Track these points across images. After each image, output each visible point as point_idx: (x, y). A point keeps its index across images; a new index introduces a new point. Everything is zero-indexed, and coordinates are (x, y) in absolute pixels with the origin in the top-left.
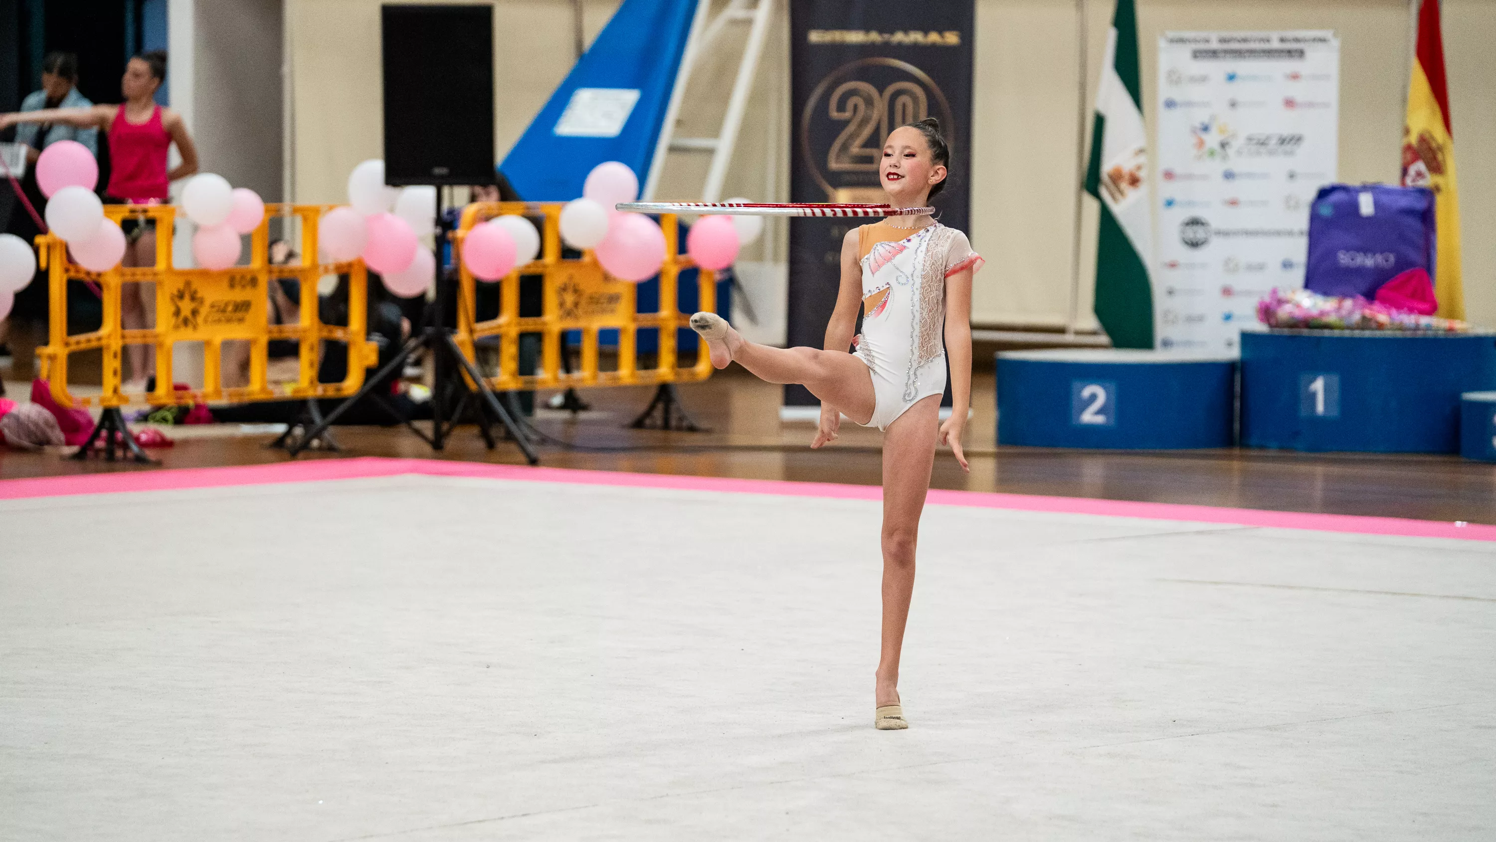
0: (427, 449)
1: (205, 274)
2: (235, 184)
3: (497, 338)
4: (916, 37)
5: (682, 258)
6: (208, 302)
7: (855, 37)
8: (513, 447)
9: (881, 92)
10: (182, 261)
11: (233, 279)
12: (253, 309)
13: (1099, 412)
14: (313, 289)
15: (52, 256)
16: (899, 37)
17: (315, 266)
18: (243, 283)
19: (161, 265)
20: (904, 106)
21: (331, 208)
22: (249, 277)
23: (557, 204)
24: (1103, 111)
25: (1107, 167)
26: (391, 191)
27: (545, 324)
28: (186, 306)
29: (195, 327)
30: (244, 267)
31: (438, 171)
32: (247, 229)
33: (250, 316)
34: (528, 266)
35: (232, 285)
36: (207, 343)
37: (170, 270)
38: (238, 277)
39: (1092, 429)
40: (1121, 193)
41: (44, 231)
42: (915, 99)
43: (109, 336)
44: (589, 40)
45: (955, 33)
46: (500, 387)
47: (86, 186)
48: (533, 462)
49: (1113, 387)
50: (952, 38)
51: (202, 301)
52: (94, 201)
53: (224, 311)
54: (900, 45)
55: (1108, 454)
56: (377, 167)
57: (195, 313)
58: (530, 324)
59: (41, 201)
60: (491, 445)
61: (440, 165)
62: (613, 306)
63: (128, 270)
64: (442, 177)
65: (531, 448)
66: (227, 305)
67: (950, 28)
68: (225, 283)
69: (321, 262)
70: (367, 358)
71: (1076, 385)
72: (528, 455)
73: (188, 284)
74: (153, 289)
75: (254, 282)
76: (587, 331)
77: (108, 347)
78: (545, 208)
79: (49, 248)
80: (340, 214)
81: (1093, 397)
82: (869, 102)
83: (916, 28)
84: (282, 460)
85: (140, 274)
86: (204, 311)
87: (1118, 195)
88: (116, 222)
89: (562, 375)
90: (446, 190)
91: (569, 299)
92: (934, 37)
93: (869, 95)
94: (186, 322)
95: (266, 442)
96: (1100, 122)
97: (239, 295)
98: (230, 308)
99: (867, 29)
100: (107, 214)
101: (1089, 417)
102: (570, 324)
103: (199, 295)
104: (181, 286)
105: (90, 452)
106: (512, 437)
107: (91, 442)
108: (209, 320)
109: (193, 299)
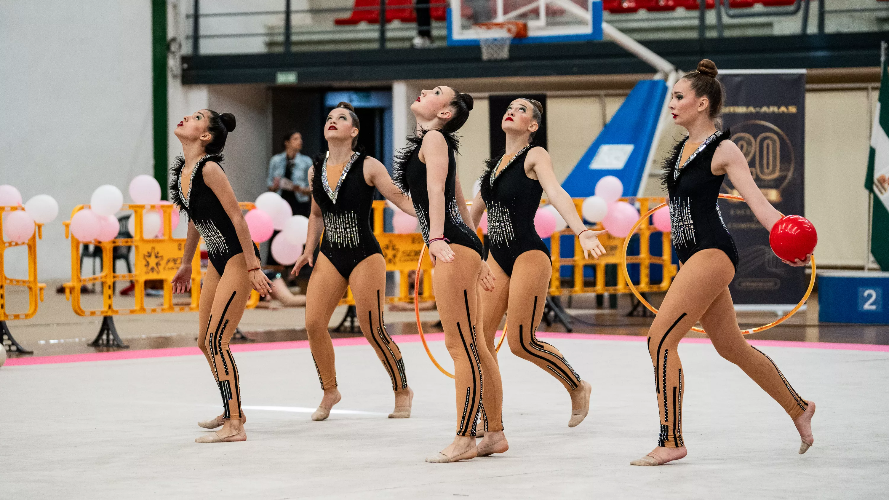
1: (399, 236)
4: (774, 109)
5: (652, 227)
6: (401, 251)
7: (741, 110)
8: (559, 325)
9: (755, 138)
11: (413, 239)
13: (872, 304)
16: (765, 109)
18: (417, 241)
20: (768, 145)
23: (581, 199)
24: (874, 146)
25: (877, 175)
27: (575, 261)
28: (390, 253)
29: (395, 264)
34: (564, 231)
35: (414, 242)
36: (401, 272)
37: (382, 234)
38: (416, 238)
39: (869, 312)
40: (885, 190)
42: (774, 141)
44: (608, 121)
45: (795, 106)
46: (553, 294)
48: (569, 331)
49: (880, 290)
50: (793, 109)
51: (398, 250)
53: (409, 255)
54: (765, 113)
55: (878, 325)
57: (394, 256)
58: (567, 261)
60: (549, 325)
62: (613, 252)
65: (569, 325)
66: (411, 251)
67: (792, 104)
68: (410, 241)
71: (860, 290)
72: (567, 329)
73: (391, 241)
76: (599, 265)
81: (870, 296)
82: (749, 144)
83: (773, 104)
86: (399, 255)
87: (883, 191)
92: (783, 109)
93: (749, 139)
94: (390, 260)
95: (433, 324)
96: (872, 152)
97: (416, 247)
98: (412, 254)
99: (748, 106)
101: (867, 306)
103: (396, 247)
104: (388, 242)
105: (342, 329)
106: (561, 321)
107: (342, 324)
108: (402, 260)
109: (394, 249)
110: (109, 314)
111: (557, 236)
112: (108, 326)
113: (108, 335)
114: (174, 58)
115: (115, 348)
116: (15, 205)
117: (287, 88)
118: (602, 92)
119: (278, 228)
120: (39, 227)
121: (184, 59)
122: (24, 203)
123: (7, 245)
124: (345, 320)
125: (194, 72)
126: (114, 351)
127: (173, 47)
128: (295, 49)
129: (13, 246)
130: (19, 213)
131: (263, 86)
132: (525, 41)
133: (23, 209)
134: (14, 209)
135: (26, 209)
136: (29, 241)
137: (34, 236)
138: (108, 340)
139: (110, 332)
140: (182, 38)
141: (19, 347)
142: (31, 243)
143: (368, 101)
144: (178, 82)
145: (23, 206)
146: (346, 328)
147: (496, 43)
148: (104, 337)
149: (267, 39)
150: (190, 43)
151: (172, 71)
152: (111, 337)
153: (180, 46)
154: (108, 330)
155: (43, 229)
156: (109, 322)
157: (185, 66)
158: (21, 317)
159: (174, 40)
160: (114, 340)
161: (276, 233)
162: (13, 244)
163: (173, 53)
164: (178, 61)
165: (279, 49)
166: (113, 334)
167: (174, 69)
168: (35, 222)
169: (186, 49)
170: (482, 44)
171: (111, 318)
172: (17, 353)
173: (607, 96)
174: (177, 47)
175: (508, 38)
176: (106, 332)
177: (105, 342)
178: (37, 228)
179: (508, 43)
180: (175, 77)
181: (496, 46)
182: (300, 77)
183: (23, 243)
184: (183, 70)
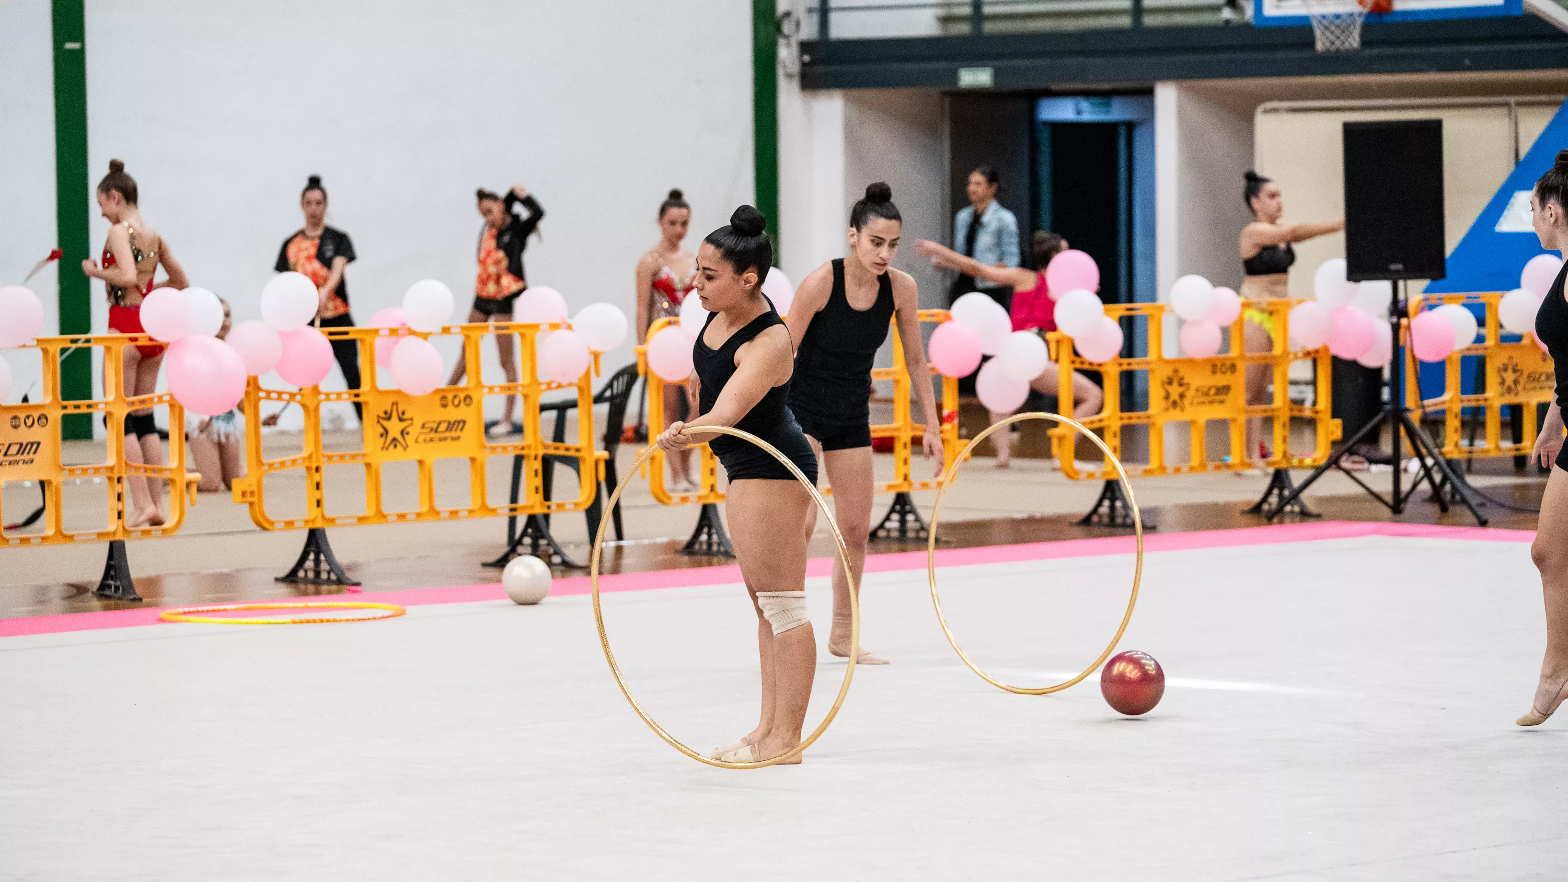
0: (1387, 512)
1: (1191, 362)
2: (1216, 283)
3: (1443, 412)
6: (1193, 388)
8: (1463, 511)
10: (1170, 353)
11: (1215, 366)
12: (1232, 392)
14: (1284, 374)
15: (1061, 349)
17: (1286, 353)
18: (1223, 369)
19: (1152, 356)
21: (1299, 302)
22: (1228, 363)
23: (1499, 293)
26: (1352, 285)
27: (1487, 400)
28: (1175, 391)
29: (1182, 409)
30: (1224, 356)
31: (1393, 267)
32: (1225, 323)
33: (1229, 398)
34: (1469, 349)
35: (1214, 371)
36: (1193, 423)
37: (1161, 359)
38: (1219, 365)
41: (1053, 327)
43: (1109, 418)
44: (1524, 151)
46: (1448, 456)
47: (1088, 289)
48: (1483, 523)
51: (1188, 386)
52: (1097, 301)
53: (1207, 394)
56: (1340, 265)
57: (1182, 396)
58: (1473, 400)
59: (1050, 305)
60: (1444, 509)
61: (1396, 262)
63: (1125, 361)
64: (1397, 271)
65: (1481, 512)
66: (1210, 389)
68: (1209, 369)
69: (1292, 349)
70: (1332, 433)
72: (1478, 517)
73: (1176, 371)
74: (1146, 373)
75: (1233, 368)
76: (1528, 404)
77: (1109, 427)
78: (1486, 296)
79: (1058, 342)
80: (1307, 307)
84: (1259, 524)
85: (1136, 364)
86: (1190, 394)
88: (1114, 319)
89: (1508, 445)
90: (1401, 284)
91: (1510, 377)
94: (1175, 403)
95: (1246, 508)
97: (1221, 380)
98: (1213, 391)
100: (1107, 312)
102: (1511, 399)
103: (1185, 381)
104: (1170, 373)
105: (1095, 519)
106: (1464, 501)
107: (1095, 511)
108: (1195, 402)
109: (1181, 385)
110: (711, 500)
111: (1457, 358)
112: (709, 520)
113: (710, 535)
114: (788, 45)
115: (722, 559)
116: (556, 320)
117: (975, 94)
118: (1512, 100)
119: (988, 352)
120: (596, 356)
121: (805, 47)
122: (571, 316)
123: (544, 387)
124: (1099, 504)
125: (819, 69)
126: (719, 564)
127: (787, 28)
128: (989, 27)
129: (553, 389)
130: (562, 333)
131: (934, 91)
132: (1387, 19)
133: (569, 327)
134: (555, 327)
135: (574, 327)
136: (580, 380)
137: (587, 374)
138: (710, 545)
139: (713, 531)
140: (800, 12)
141: (566, 558)
142: (583, 384)
143: (1107, 112)
144: (795, 85)
145: (569, 321)
146: (1101, 516)
147: (1338, 22)
148: (704, 537)
149: (941, 12)
150: (815, 18)
151: (785, 66)
152: (715, 538)
153: (798, 24)
154: (710, 527)
155: (602, 359)
156: (711, 513)
157: (807, 58)
158: (568, 507)
159: (788, 14)
160: (719, 544)
161: (986, 358)
162: (554, 385)
163: (787, 37)
164: (795, 49)
165: (964, 29)
166: (717, 533)
167: (788, 64)
168: (589, 348)
169: (809, 30)
170: (1315, 23)
171: (714, 506)
172: (562, 568)
173: (1520, 104)
174: (793, 27)
175: (1360, 14)
176: (706, 530)
177: (705, 547)
178: (592, 358)
179: (1359, 21)
180: (789, 76)
181: (1338, 27)
182: (997, 76)
183: (570, 385)
184: (804, 65)
